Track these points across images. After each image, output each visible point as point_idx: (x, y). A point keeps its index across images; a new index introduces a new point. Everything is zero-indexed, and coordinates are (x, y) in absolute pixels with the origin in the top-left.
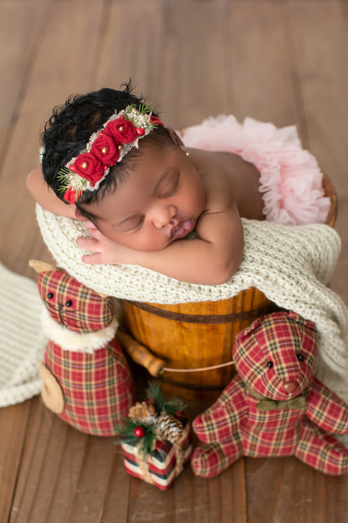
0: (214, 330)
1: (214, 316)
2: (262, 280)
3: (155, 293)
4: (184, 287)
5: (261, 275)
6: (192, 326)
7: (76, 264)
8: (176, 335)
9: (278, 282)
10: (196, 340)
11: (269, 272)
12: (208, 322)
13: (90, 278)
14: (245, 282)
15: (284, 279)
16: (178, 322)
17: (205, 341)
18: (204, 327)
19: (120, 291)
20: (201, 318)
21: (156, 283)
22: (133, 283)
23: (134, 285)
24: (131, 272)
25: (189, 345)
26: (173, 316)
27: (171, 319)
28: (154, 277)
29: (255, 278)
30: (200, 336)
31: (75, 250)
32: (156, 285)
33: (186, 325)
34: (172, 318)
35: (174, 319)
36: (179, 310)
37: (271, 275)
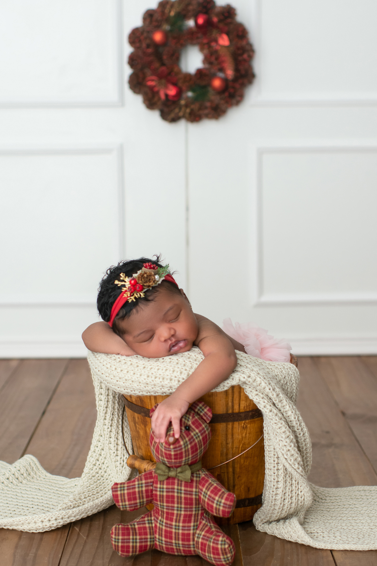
2: (246, 377)
5: (245, 374)
9: (257, 380)
11: (250, 373)
14: (234, 379)
15: (260, 378)
29: (241, 376)
37: (252, 375)
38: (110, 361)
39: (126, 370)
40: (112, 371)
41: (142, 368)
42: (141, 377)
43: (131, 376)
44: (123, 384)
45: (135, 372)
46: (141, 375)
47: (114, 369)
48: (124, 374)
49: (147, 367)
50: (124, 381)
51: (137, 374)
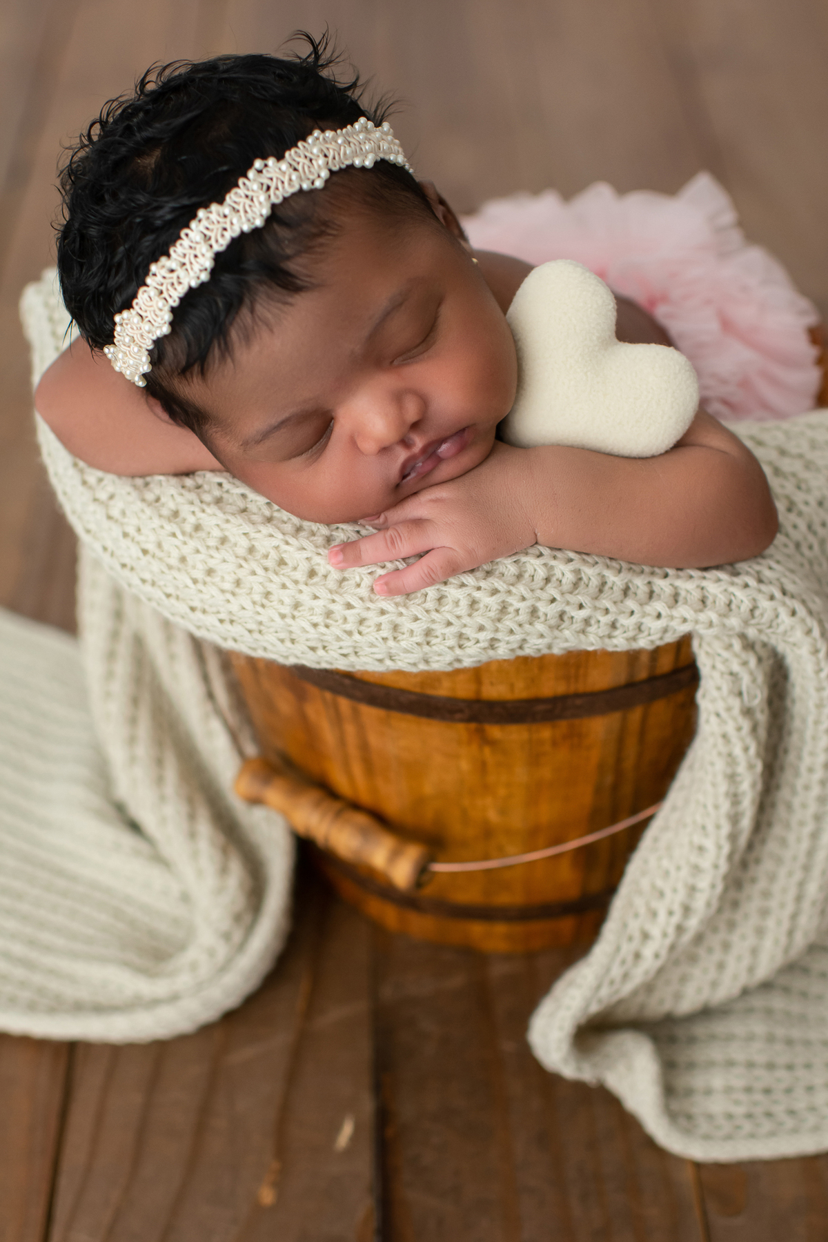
0: (575, 739)
1: (577, 695)
3: (428, 643)
4: (517, 619)
6: (513, 735)
7: (189, 582)
8: (465, 765)
10: (521, 774)
12: (560, 717)
13: (234, 618)
16: (473, 726)
17: (546, 773)
18: (546, 733)
19: (324, 647)
20: (541, 707)
21: (435, 615)
22: (367, 623)
23: (369, 627)
24: (358, 590)
25: (502, 792)
26: (461, 711)
27: (452, 720)
28: (428, 598)
30: (535, 759)
31: (185, 543)
32: (433, 621)
33: (495, 731)
34: (458, 716)
35: (462, 720)
36: (478, 691)
38: (156, 522)
39: (230, 578)
40: (170, 567)
41: (300, 575)
42: (296, 613)
43: (254, 603)
44: (218, 624)
45: (269, 590)
46: (297, 606)
47: (174, 561)
48: (223, 591)
49: (321, 571)
50: (222, 616)
51: (282, 602)
